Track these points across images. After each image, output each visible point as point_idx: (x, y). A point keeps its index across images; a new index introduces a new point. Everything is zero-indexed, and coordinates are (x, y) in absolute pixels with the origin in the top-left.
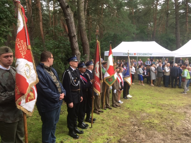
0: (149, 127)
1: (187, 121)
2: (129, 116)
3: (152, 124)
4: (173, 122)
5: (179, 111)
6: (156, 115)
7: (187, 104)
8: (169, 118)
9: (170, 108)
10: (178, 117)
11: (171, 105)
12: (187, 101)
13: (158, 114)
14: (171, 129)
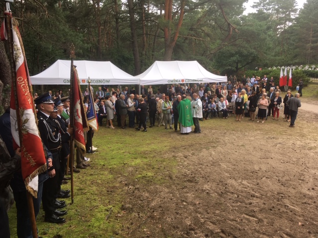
0: (146, 183)
1: (182, 166)
2: (112, 175)
3: (148, 179)
4: (168, 170)
5: (166, 156)
6: (145, 166)
7: (170, 146)
8: (161, 167)
9: (155, 154)
10: (170, 164)
11: (154, 151)
12: (168, 143)
13: (146, 164)
14: (171, 178)
